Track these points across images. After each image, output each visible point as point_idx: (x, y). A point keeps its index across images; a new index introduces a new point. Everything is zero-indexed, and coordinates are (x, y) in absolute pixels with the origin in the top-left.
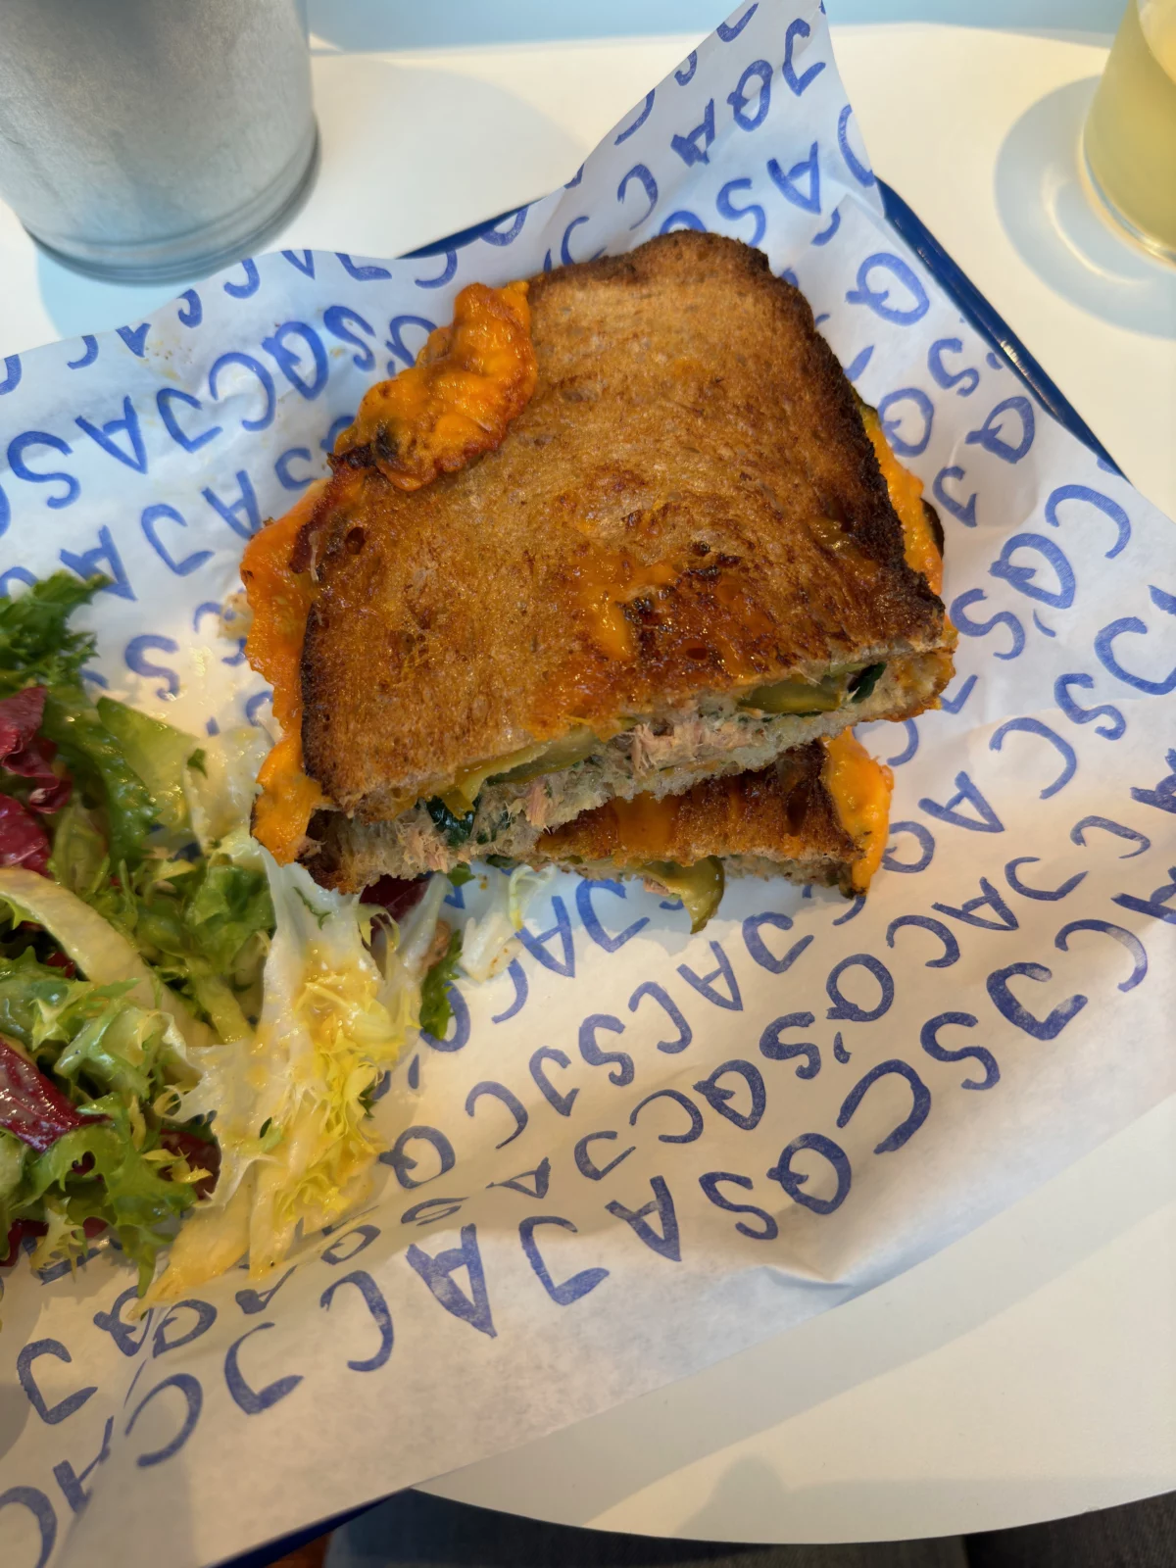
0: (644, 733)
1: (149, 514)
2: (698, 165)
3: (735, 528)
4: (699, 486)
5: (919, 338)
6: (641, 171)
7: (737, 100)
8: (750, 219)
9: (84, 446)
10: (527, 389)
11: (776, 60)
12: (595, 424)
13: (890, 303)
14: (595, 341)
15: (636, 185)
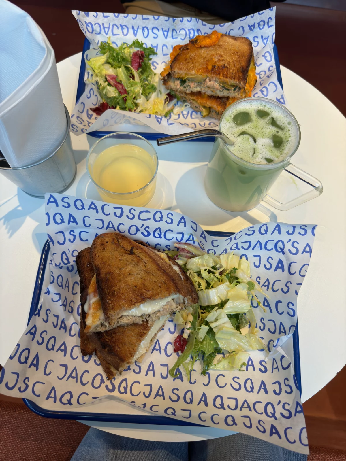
0: (208, 79)
1: (164, 45)
2: (251, 31)
3: (229, 65)
4: (228, 60)
5: (269, 64)
6: (242, 27)
7: (259, 24)
8: (257, 43)
9: (161, 31)
10: (215, 43)
11: (266, 21)
12: (221, 50)
13: (267, 58)
14: (226, 44)
15: (241, 29)
